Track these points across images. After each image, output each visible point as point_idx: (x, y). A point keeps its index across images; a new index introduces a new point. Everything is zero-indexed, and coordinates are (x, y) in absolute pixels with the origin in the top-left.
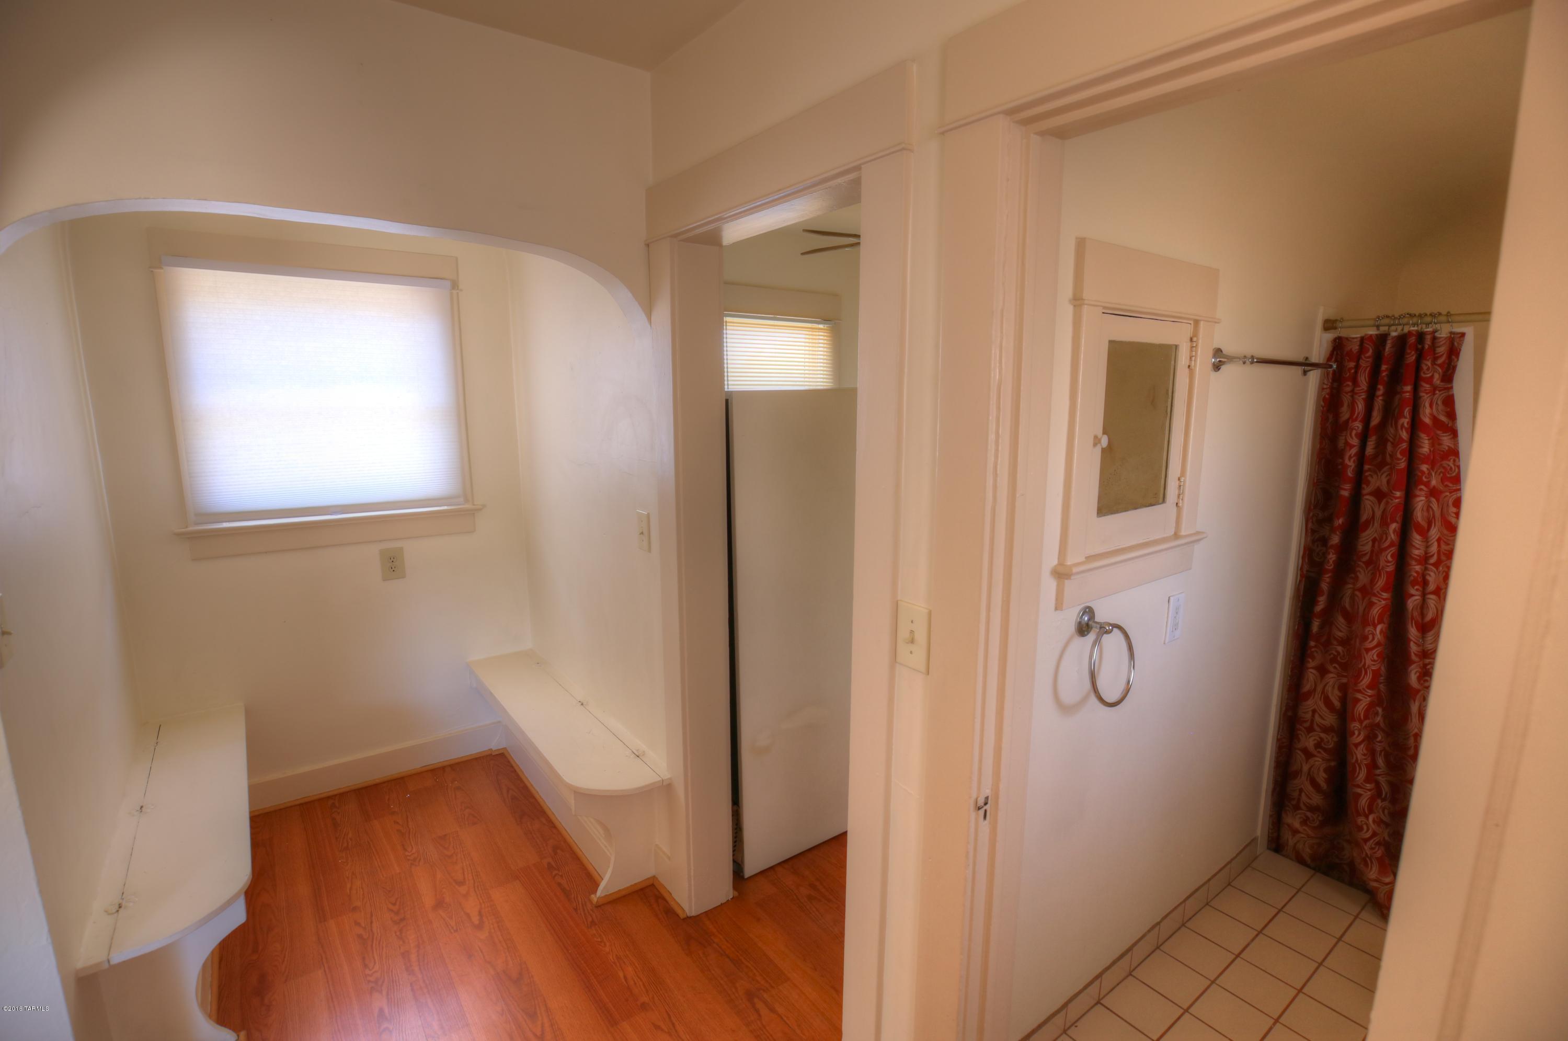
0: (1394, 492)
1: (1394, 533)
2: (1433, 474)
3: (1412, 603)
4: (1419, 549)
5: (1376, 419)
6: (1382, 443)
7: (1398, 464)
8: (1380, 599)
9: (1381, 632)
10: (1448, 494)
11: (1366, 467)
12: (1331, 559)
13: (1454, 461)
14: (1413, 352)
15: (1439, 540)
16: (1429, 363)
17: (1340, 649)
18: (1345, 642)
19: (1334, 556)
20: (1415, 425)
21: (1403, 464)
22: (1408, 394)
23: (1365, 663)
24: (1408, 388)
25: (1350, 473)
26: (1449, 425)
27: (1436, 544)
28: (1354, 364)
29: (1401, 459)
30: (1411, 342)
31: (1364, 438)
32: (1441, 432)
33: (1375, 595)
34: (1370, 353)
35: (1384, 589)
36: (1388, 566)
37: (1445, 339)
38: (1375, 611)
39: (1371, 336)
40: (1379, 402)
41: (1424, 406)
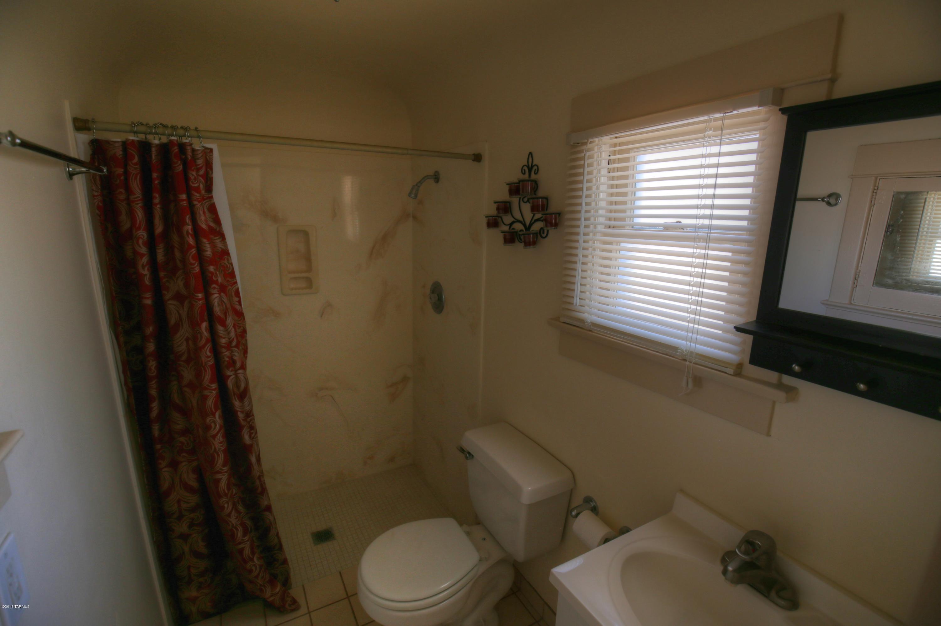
0: (196, 295)
1: (206, 331)
2: (218, 273)
3: (230, 383)
4: (224, 338)
5: (159, 228)
6: (169, 249)
7: (193, 268)
8: (211, 391)
9: (220, 417)
10: (230, 287)
11: (162, 274)
12: (152, 365)
13: (228, 259)
14: (179, 162)
15: (234, 326)
16: (194, 173)
17: (182, 439)
18: (186, 432)
19: (154, 362)
20: (197, 232)
21: (197, 268)
22: (185, 202)
23: (215, 449)
24: (184, 196)
25: (147, 281)
26: (217, 230)
27: (233, 329)
28: (123, 170)
29: (194, 264)
30: (175, 151)
31: (151, 244)
32: (213, 236)
33: (206, 389)
34: (136, 160)
35: (212, 382)
36: (209, 361)
37: (202, 152)
38: (210, 403)
39: (133, 141)
40: (158, 210)
41: (199, 213)
